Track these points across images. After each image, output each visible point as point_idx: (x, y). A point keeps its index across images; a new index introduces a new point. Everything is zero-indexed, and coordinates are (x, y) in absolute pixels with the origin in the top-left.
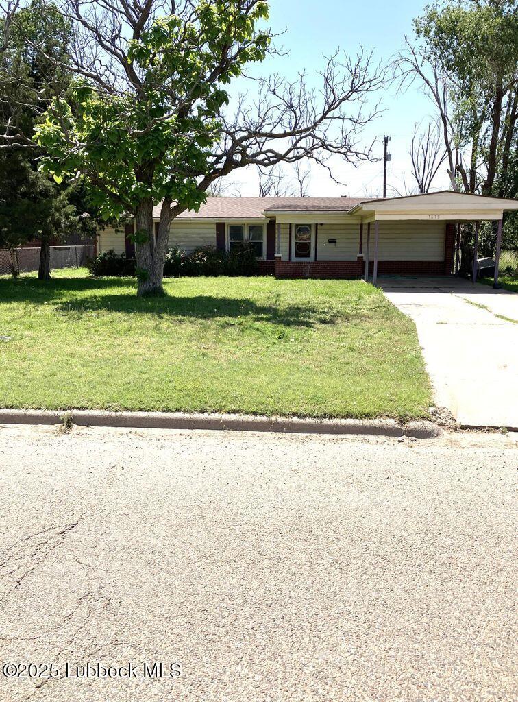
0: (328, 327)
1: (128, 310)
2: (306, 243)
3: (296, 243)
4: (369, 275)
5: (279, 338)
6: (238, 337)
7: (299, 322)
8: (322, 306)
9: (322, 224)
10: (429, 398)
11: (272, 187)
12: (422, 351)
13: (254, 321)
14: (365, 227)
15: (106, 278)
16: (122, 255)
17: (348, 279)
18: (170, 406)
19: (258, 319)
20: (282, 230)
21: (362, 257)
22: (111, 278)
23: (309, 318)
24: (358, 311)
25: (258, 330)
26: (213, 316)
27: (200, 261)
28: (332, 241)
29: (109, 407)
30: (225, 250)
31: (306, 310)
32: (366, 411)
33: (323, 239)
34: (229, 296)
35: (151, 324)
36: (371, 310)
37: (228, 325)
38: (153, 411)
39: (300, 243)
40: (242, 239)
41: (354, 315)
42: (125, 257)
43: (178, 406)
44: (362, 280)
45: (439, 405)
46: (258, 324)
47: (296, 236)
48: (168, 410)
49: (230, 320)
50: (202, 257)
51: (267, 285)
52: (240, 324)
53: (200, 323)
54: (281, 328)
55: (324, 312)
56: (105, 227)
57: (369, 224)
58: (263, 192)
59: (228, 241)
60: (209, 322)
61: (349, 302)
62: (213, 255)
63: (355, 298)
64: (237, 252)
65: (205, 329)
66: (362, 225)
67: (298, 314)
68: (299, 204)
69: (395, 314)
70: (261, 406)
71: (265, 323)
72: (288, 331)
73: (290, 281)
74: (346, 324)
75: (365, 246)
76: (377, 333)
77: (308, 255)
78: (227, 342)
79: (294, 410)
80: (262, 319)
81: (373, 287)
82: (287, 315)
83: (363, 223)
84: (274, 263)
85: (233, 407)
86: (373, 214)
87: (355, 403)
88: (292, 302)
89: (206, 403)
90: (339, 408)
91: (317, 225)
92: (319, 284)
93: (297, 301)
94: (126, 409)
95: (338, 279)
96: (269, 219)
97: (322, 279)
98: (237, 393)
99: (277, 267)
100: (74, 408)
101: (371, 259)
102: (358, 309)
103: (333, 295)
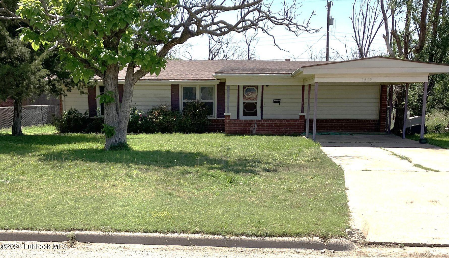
0: (271, 174)
1: (101, 161)
2: (253, 103)
3: (244, 103)
4: (309, 132)
5: (230, 182)
6: (196, 181)
7: (246, 170)
8: (266, 158)
9: (267, 86)
10: (346, 222)
11: (221, 50)
12: (347, 191)
13: (209, 170)
14: (306, 88)
15: (72, 135)
16: (85, 114)
17: (291, 135)
18: (149, 228)
19: (212, 168)
20: (231, 92)
21: (304, 116)
22: (77, 134)
23: (255, 167)
24: (298, 162)
25: (212, 176)
26: (174, 166)
27: (157, 119)
28: (277, 101)
29: (103, 229)
30: (179, 110)
31: (253, 161)
32: (298, 231)
33: (268, 98)
34: (184, 150)
35: (123, 172)
36: (309, 161)
37: (187, 172)
38: (136, 232)
39: (248, 103)
40: (195, 99)
41: (294, 165)
42: (88, 116)
43: (155, 228)
44: (304, 136)
45: (353, 227)
46: (212, 172)
47: (244, 96)
48: (148, 231)
49: (189, 169)
50: (158, 116)
51: (218, 141)
52: (197, 172)
53: (164, 171)
54: (232, 175)
55: (267, 163)
56: (72, 88)
57: (310, 85)
58: (213, 53)
59: (181, 101)
60: (171, 170)
61: (290, 154)
62: (169, 114)
63: (296, 152)
64: (190, 111)
65: (168, 175)
66: (303, 87)
67: (245, 164)
68: (246, 66)
69: (328, 164)
70: (218, 229)
71: (218, 171)
72: (237, 177)
73: (238, 137)
74: (286, 172)
75: (306, 105)
76: (311, 178)
77: (255, 114)
78: (188, 185)
79: (243, 231)
80: (215, 168)
81: (312, 142)
82: (236, 164)
83: (305, 84)
84: (224, 121)
85: (197, 229)
86: (312, 77)
87: (289, 226)
88: (240, 155)
89: (176, 226)
90: (277, 229)
91: (263, 86)
92: (265, 140)
93: (245, 154)
94: (116, 230)
95: (281, 135)
96: (219, 81)
97: (267, 135)
98: (200, 219)
99: (227, 125)
100: (76, 230)
101: (311, 117)
102: (298, 160)
103: (277, 149)
